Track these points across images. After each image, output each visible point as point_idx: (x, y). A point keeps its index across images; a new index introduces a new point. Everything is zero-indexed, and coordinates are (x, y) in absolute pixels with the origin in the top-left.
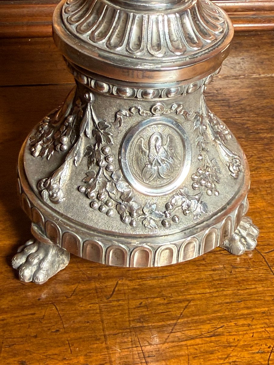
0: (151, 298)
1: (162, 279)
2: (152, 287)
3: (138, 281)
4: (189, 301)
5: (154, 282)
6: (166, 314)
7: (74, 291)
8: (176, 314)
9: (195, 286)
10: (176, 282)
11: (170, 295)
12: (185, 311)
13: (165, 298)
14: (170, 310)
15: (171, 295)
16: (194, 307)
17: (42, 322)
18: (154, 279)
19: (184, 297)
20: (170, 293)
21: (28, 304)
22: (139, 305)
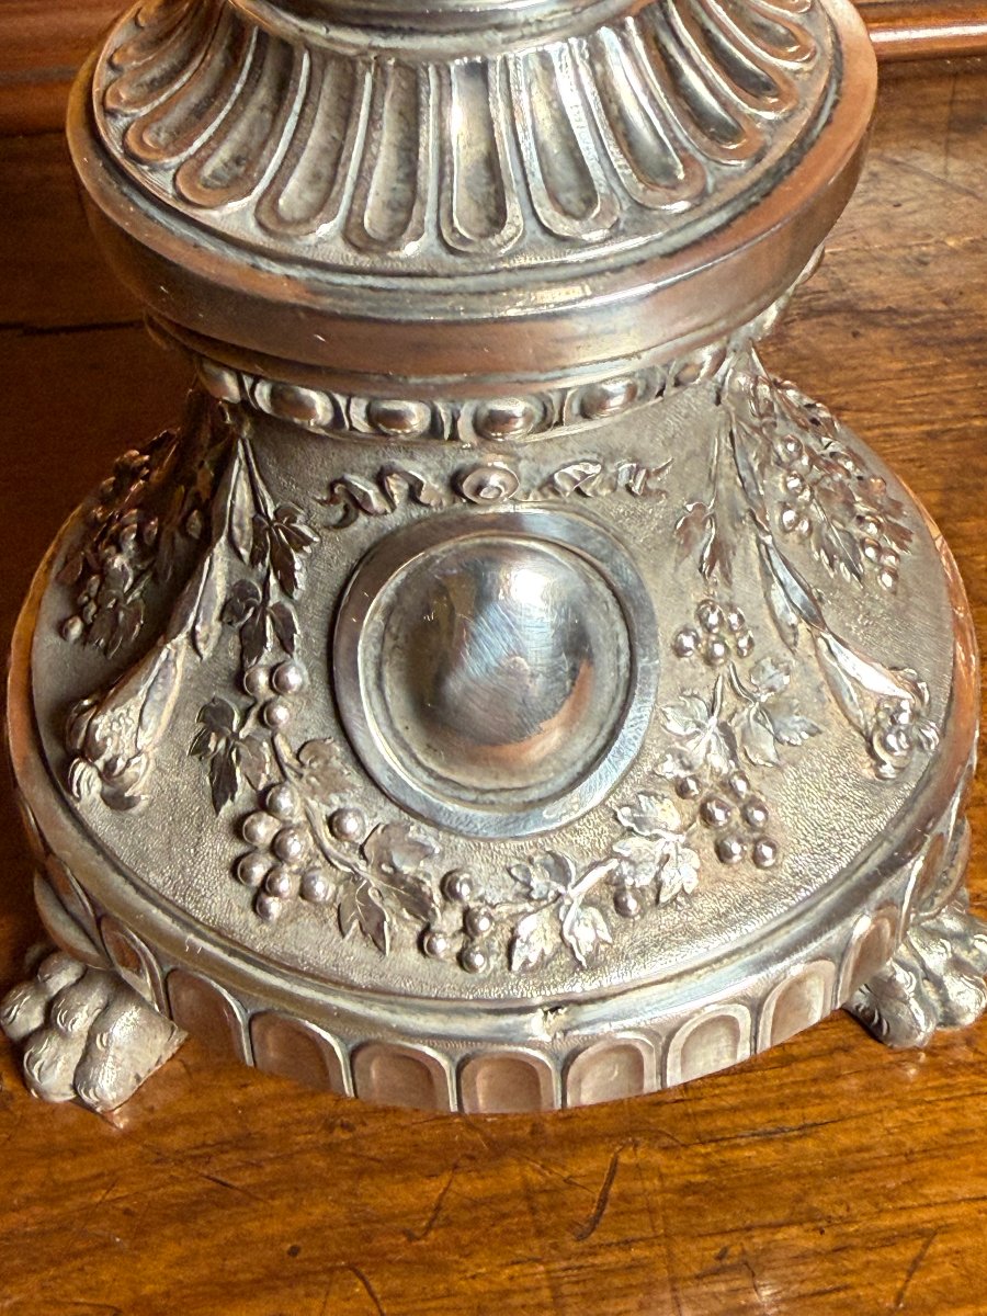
0: (763, 1227)
1: (800, 1137)
2: (762, 1180)
3: (702, 1150)
4: (927, 1235)
5: (767, 1156)
6: (833, 1297)
7: (438, 1208)
8: (876, 1300)
9: (943, 1165)
10: (860, 1150)
11: (841, 1211)
12: (913, 1282)
13: (820, 1224)
14: (849, 1280)
15: (848, 1209)
16: (947, 1259)
18: (767, 1138)
19: (902, 1220)
20: (841, 1202)
21: (249, 1276)
22: (718, 1264)
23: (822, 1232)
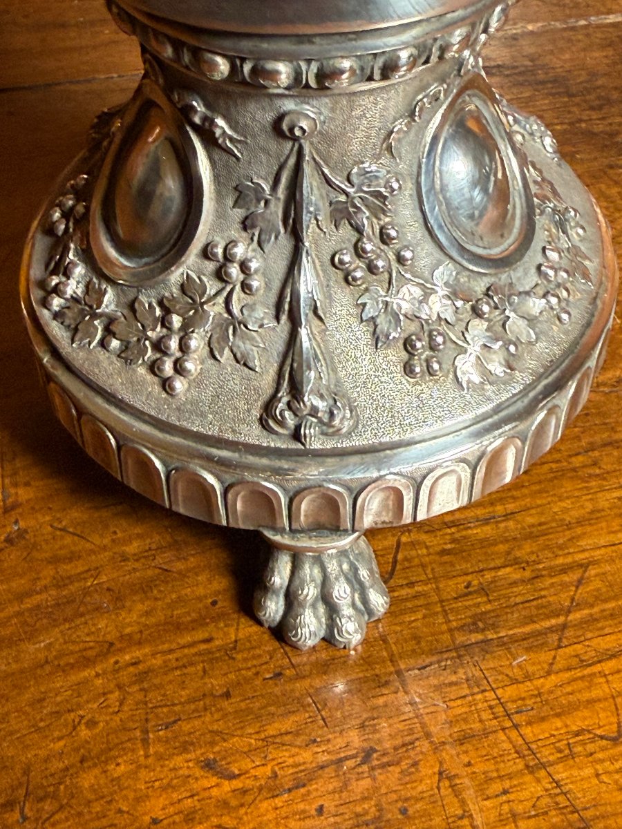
0: (491, 569)
1: (504, 521)
2: (485, 543)
3: (448, 531)
4: (584, 566)
5: (487, 531)
6: (535, 603)
8: (560, 602)
9: (589, 529)
10: (540, 524)
11: (534, 557)
12: (580, 591)
13: (523, 565)
14: (543, 593)
15: (538, 556)
16: (598, 578)
17: (234, 659)
18: (486, 521)
19: (569, 560)
20: (533, 553)
21: (189, 619)
22: (466, 591)
23: (524, 569)
